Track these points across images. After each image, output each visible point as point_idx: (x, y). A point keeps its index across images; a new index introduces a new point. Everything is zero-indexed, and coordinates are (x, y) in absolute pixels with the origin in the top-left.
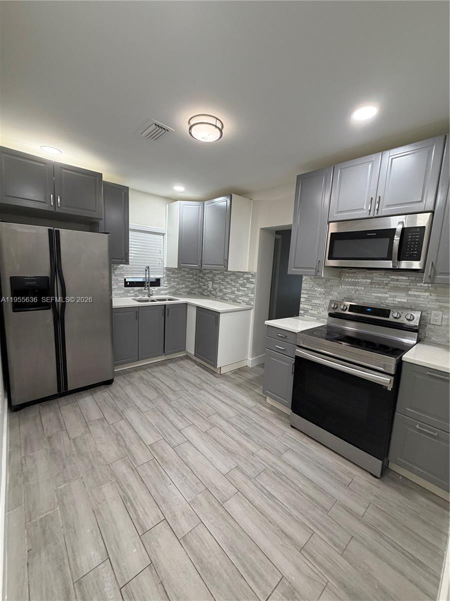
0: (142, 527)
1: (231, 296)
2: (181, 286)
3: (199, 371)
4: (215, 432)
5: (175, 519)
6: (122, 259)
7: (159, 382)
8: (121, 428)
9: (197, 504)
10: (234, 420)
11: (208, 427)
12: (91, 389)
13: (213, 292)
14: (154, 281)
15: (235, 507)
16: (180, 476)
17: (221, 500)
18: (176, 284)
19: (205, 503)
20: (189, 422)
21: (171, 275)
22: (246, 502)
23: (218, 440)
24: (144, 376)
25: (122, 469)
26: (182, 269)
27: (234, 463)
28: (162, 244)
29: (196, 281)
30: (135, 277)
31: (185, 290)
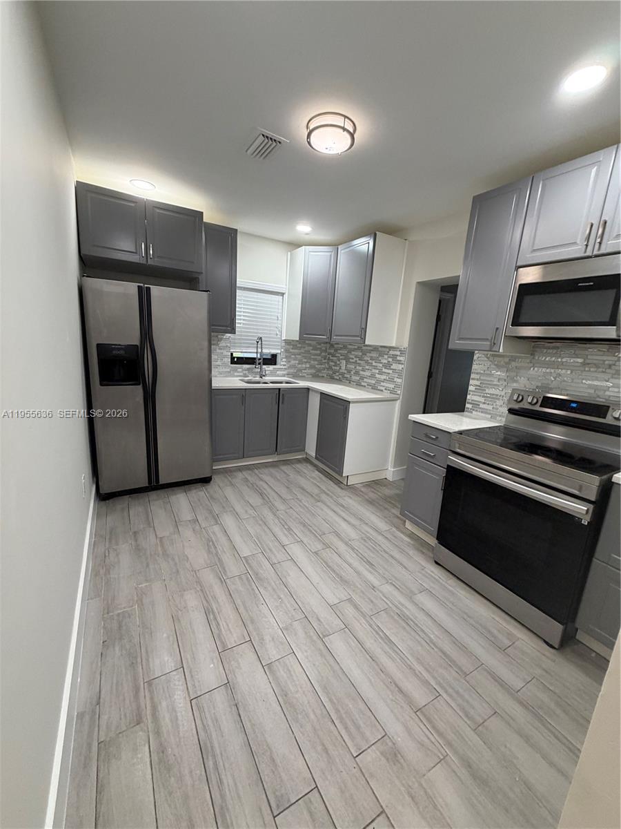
0: (223, 643)
1: (370, 381)
2: (304, 366)
3: (320, 478)
4: (327, 554)
5: (262, 643)
6: (227, 326)
7: (265, 486)
8: (214, 533)
9: (291, 632)
10: (356, 544)
11: (319, 546)
12: (186, 486)
13: (346, 375)
14: (269, 357)
15: (338, 644)
16: (275, 597)
17: (322, 634)
18: (297, 362)
19: (301, 633)
20: (297, 538)
21: (291, 350)
22: (353, 642)
23: (331, 564)
24: (249, 478)
25: (209, 577)
26: (307, 342)
27: (346, 594)
28: (280, 307)
29: (325, 359)
30: (244, 351)
31: (310, 371)
